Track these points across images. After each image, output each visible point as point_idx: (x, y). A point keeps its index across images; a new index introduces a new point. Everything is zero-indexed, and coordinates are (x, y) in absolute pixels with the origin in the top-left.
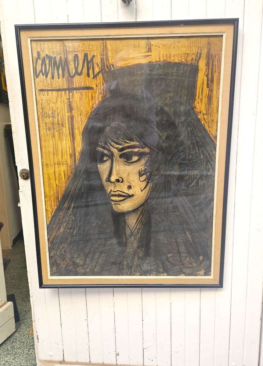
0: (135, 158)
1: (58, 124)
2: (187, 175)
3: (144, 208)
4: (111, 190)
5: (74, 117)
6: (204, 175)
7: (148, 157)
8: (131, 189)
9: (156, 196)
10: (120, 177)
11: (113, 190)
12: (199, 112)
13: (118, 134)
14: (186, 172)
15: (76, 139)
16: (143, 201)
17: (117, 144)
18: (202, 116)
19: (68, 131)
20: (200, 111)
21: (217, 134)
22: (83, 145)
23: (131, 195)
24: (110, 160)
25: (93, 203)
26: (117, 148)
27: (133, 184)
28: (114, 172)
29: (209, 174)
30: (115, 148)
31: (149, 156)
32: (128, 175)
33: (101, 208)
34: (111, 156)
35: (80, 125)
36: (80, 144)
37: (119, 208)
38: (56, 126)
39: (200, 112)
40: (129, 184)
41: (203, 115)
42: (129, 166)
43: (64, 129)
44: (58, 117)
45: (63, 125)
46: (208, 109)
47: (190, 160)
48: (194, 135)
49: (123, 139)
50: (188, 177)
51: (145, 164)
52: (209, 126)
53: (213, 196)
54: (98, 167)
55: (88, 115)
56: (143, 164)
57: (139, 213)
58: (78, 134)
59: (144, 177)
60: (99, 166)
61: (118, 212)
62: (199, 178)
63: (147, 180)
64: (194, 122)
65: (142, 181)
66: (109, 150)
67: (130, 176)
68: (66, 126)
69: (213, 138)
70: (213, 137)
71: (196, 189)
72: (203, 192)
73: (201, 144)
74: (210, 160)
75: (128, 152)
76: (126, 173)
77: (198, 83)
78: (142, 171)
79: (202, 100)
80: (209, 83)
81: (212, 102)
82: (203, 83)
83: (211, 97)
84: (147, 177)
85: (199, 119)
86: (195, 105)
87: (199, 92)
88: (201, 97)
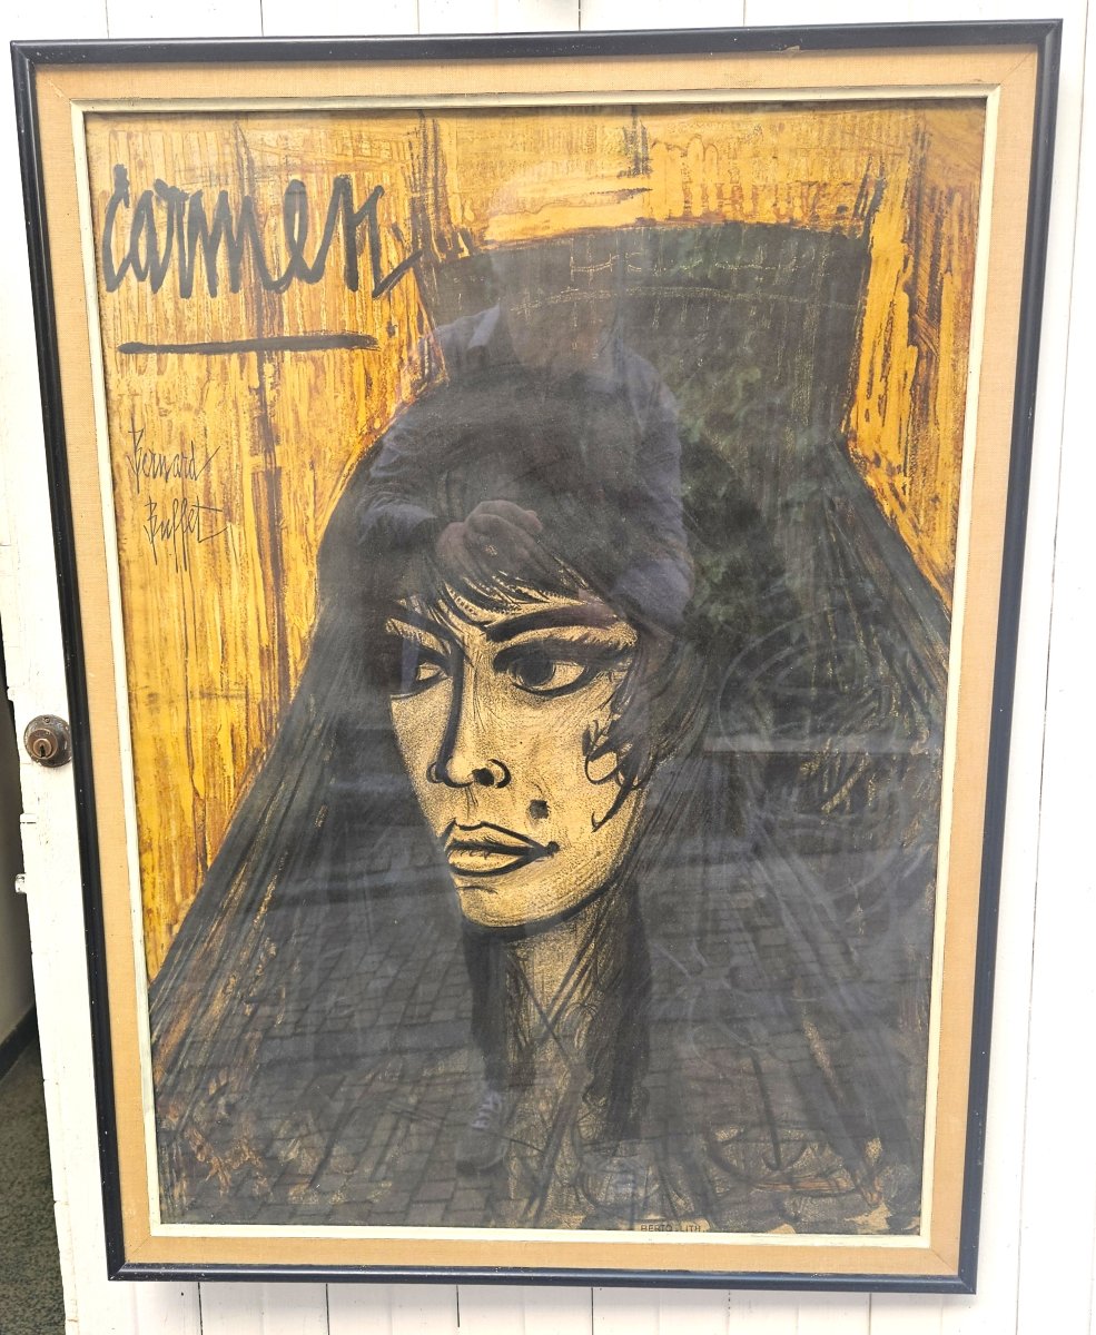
0: (566, 673)
1: (209, 507)
2: (809, 757)
3: (606, 910)
4: (454, 823)
5: (284, 473)
6: (892, 754)
7: (630, 669)
8: (546, 816)
9: (665, 852)
10: (495, 761)
11: (459, 822)
12: (872, 458)
13: (488, 558)
14: (807, 741)
15: (291, 576)
16: (601, 875)
17: (482, 607)
18: (884, 479)
19: (255, 541)
20: (876, 455)
21: (954, 561)
22: (322, 609)
23: (545, 844)
24: (451, 680)
25: (366, 882)
26: (481, 625)
27: (555, 796)
28: (467, 734)
29: (916, 750)
30: (473, 623)
31: (634, 661)
32: (534, 751)
33: (404, 906)
34: (455, 662)
35: (310, 512)
36: (311, 603)
37: (488, 905)
38: (199, 519)
39: (877, 461)
40: (535, 795)
41: (892, 472)
42: (535, 708)
43: (235, 530)
44: (207, 475)
45: (229, 515)
46: (915, 446)
47: (826, 686)
48: (845, 565)
49: (509, 580)
50: (815, 766)
51: (615, 702)
52: (915, 527)
53: (932, 856)
54: (390, 710)
55: (348, 467)
56: (604, 700)
57: (582, 930)
58: (301, 556)
59: (608, 762)
60: (395, 705)
61: (481, 925)
62: (867, 770)
63: (621, 777)
64: (846, 504)
65: (599, 782)
66: (442, 632)
67: (543, 756)
68: (242, 518)
69: (935, 583)
70: (937, 578)
71: (853, 823)
72: (885, 837)
73: (878, 609)
74: (922, 685)
75: (534, 643)
76: (524, 744)
77: (866, 320)
78: (597, 736)
79: (883, 400)
80: (920, 321)
81: (931, 412)
82: (891, 321)
83: (926, 389)
84: (623, 762)
85: (871, 492)
86: (853, 423)
87: (872, 363)
88: (878, 387)
